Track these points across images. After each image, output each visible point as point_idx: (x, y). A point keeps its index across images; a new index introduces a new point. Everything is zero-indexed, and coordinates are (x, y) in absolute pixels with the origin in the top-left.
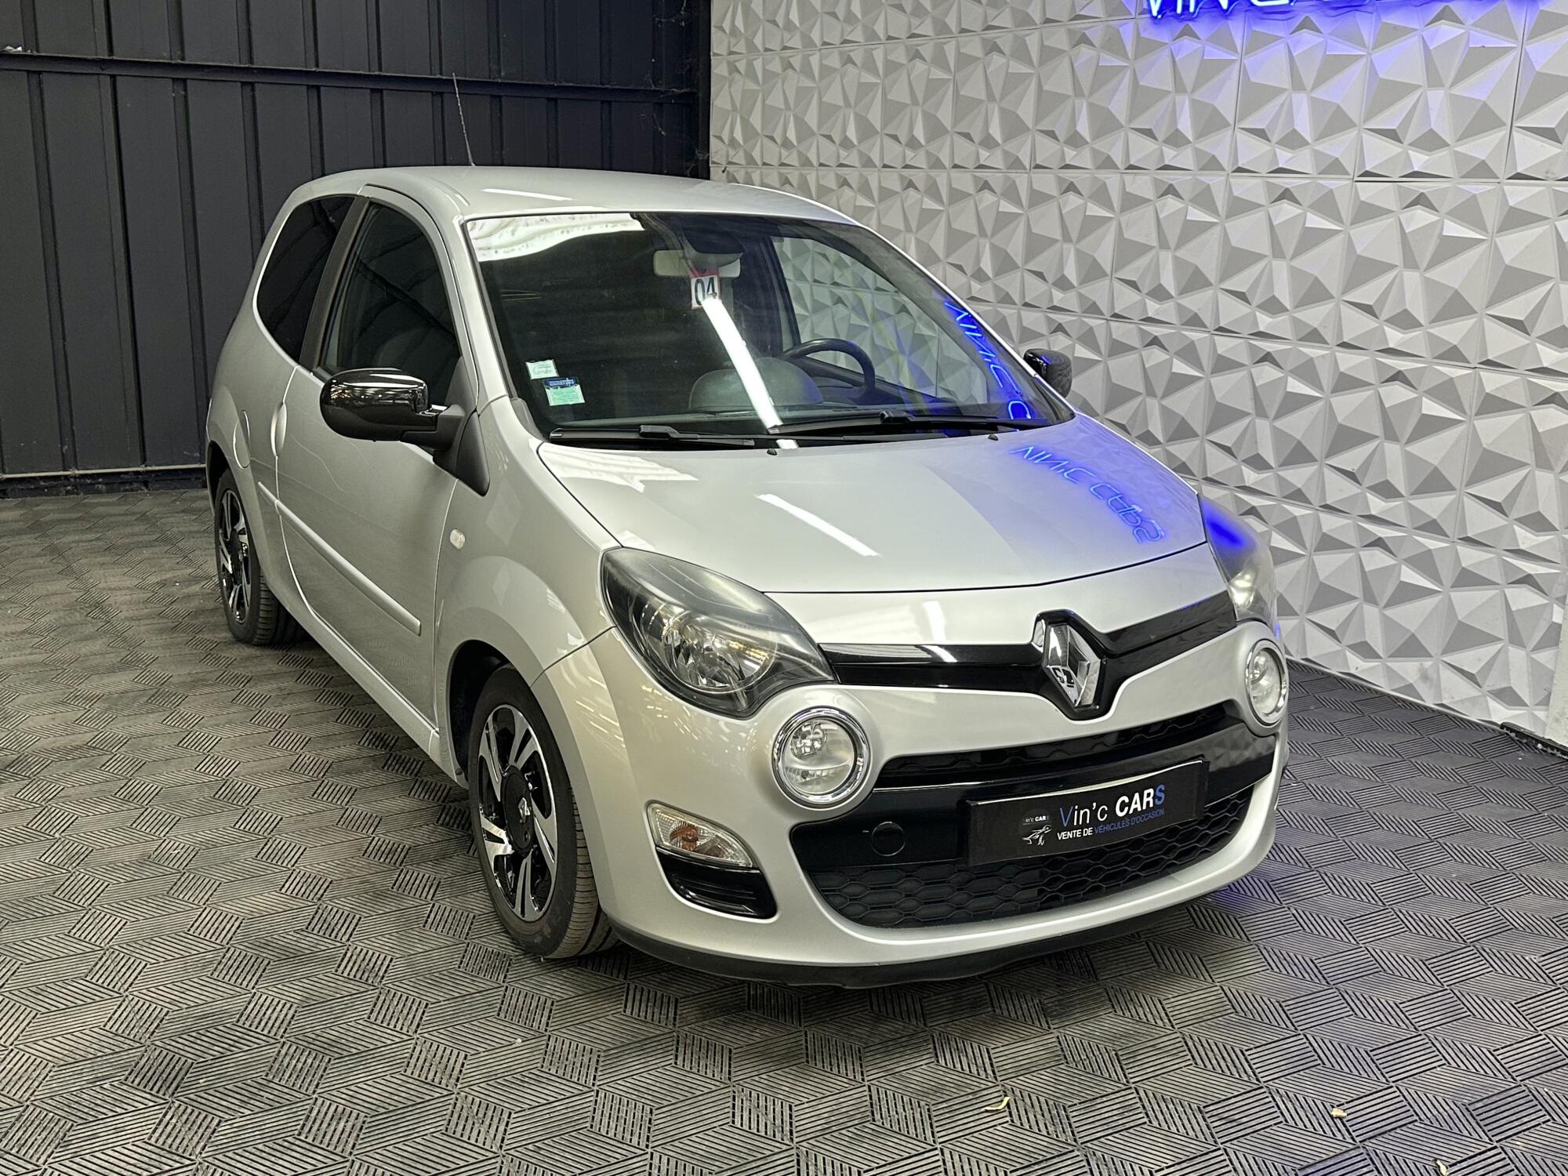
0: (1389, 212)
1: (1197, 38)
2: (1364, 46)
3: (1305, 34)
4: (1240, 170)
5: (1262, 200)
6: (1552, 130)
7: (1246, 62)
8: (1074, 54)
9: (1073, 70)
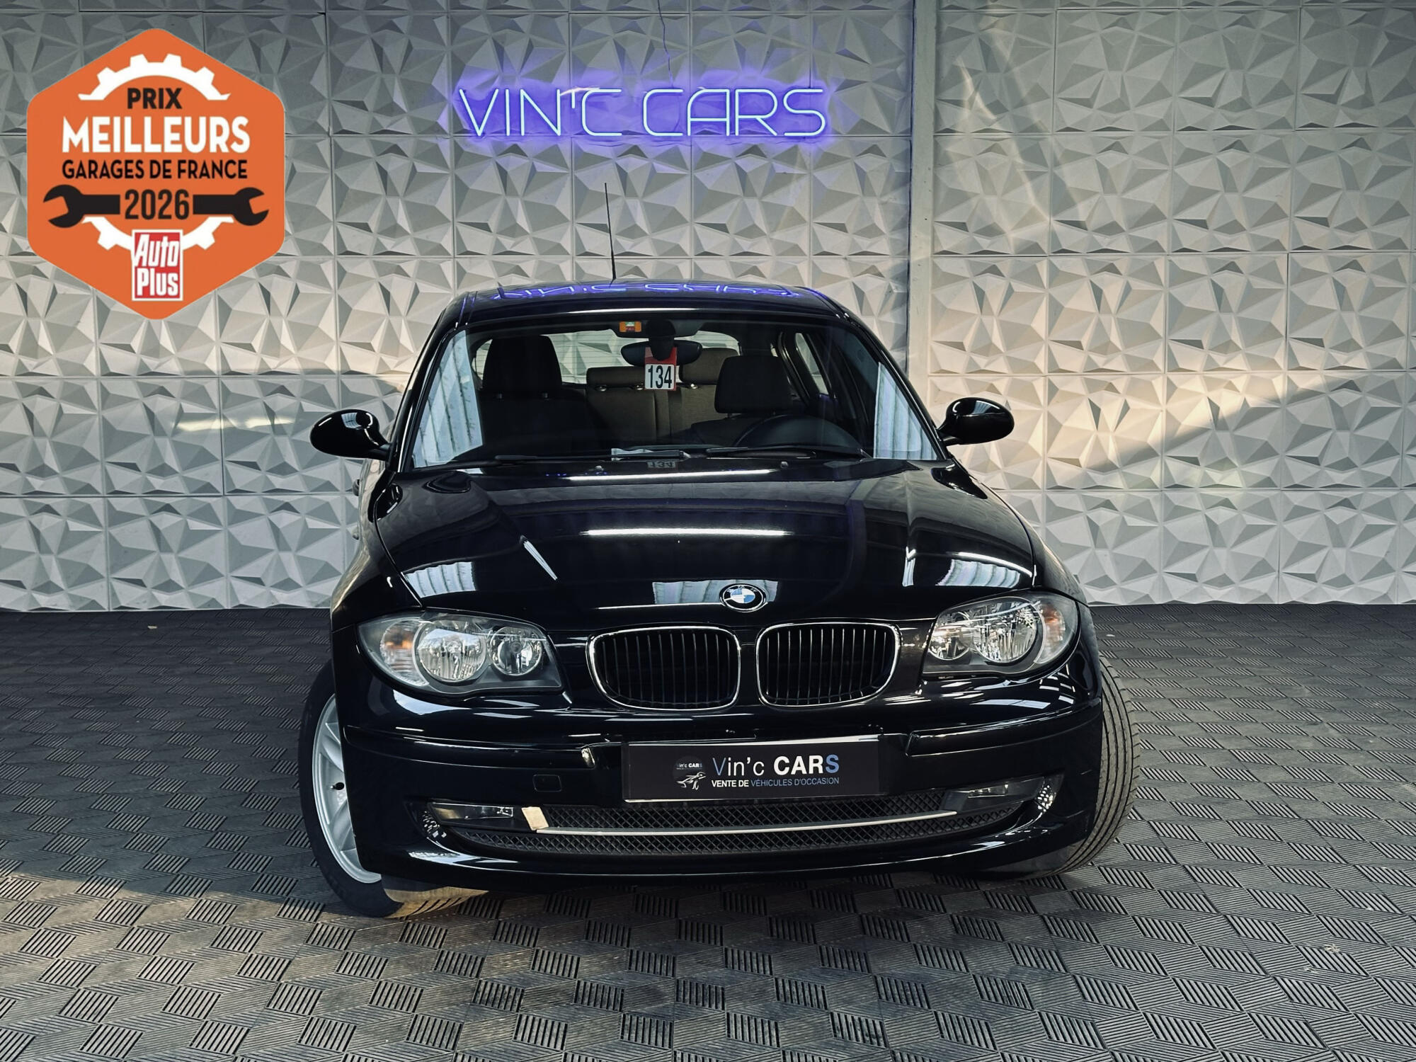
1: (524, 155)
2: (687, 168)
3: (631, 158)
4: (587, 254)
6: (843, 225)
7: (577, 175)
8: (382, 161)
9: (384, 174)
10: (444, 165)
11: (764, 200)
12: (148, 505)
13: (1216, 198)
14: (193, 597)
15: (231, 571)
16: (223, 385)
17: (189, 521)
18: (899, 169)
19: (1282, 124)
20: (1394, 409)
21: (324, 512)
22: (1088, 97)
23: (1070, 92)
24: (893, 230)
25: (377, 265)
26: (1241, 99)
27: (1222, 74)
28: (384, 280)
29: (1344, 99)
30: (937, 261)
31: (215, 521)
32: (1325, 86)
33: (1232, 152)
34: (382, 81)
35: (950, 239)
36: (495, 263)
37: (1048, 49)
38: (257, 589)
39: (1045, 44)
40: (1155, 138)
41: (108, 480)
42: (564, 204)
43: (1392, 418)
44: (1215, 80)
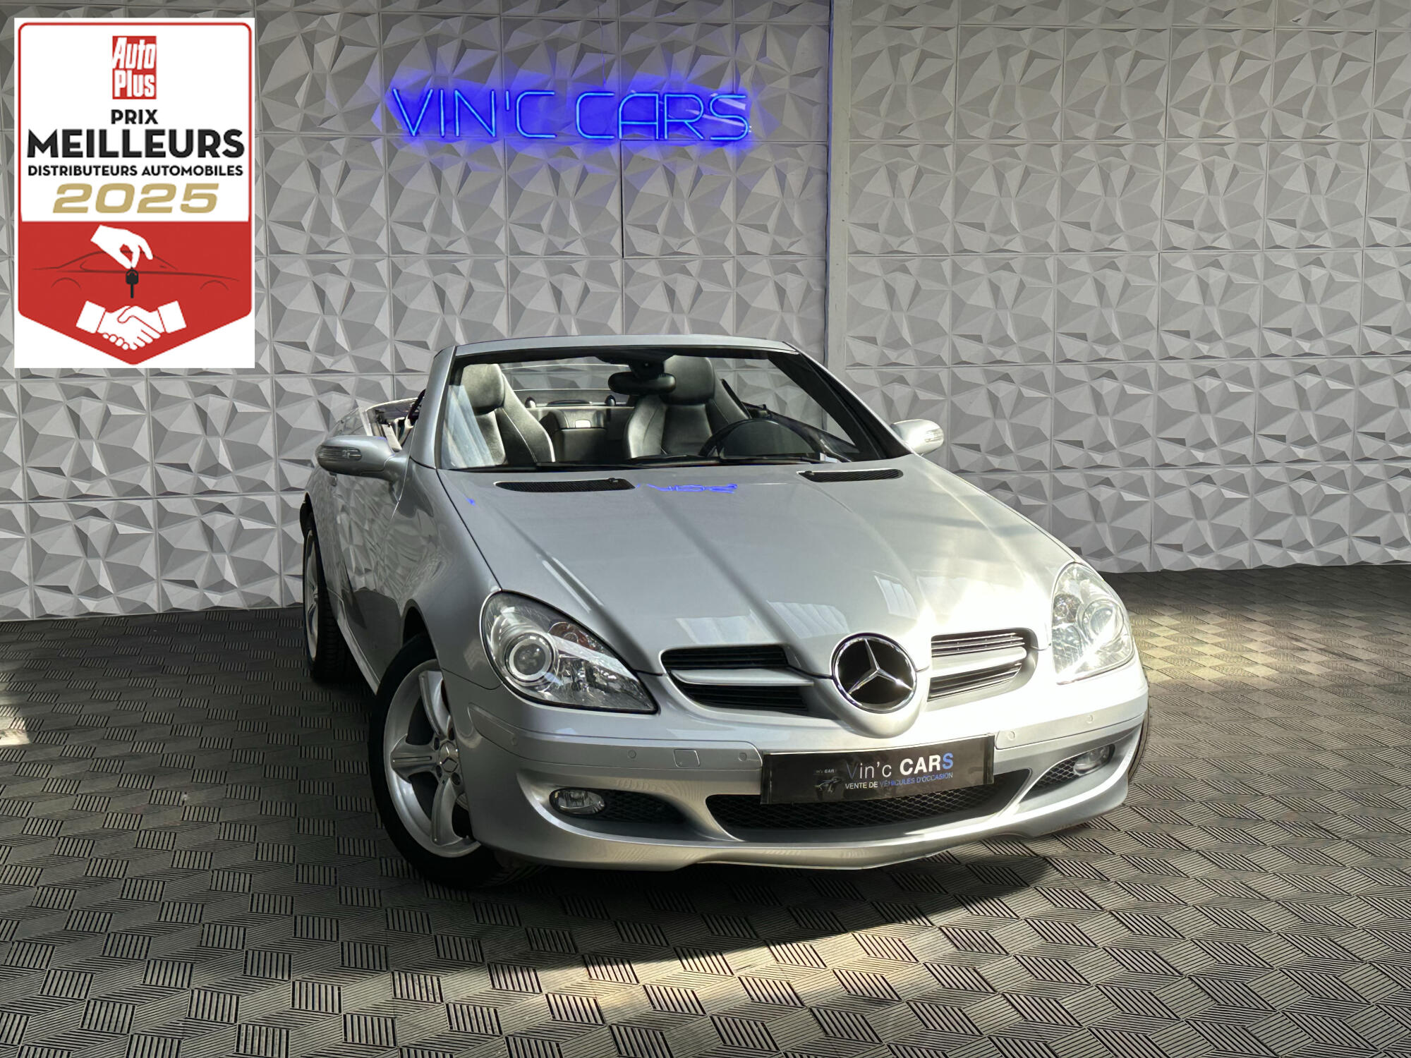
1: (459, 154)
2: (616, 170)
4: (522, 254)
5: (543, 274)
8: (315, 159)
9: (315, 171)
10: (378, 164)
12: (73, 509)
14: (121, 602)
15: (161, 575)
16: (151, 385)
17: (119, 526)
21: (260, 512)
24: (810, 231)
25: (311, 263)
28: (319, 279)
30: (853, 260)
31: (145, 524)
35: (864, 240)
36: (431, 264)
38: (190, 593)
41: (29, 484)
42: (498, 203)
43: (1246, 402)
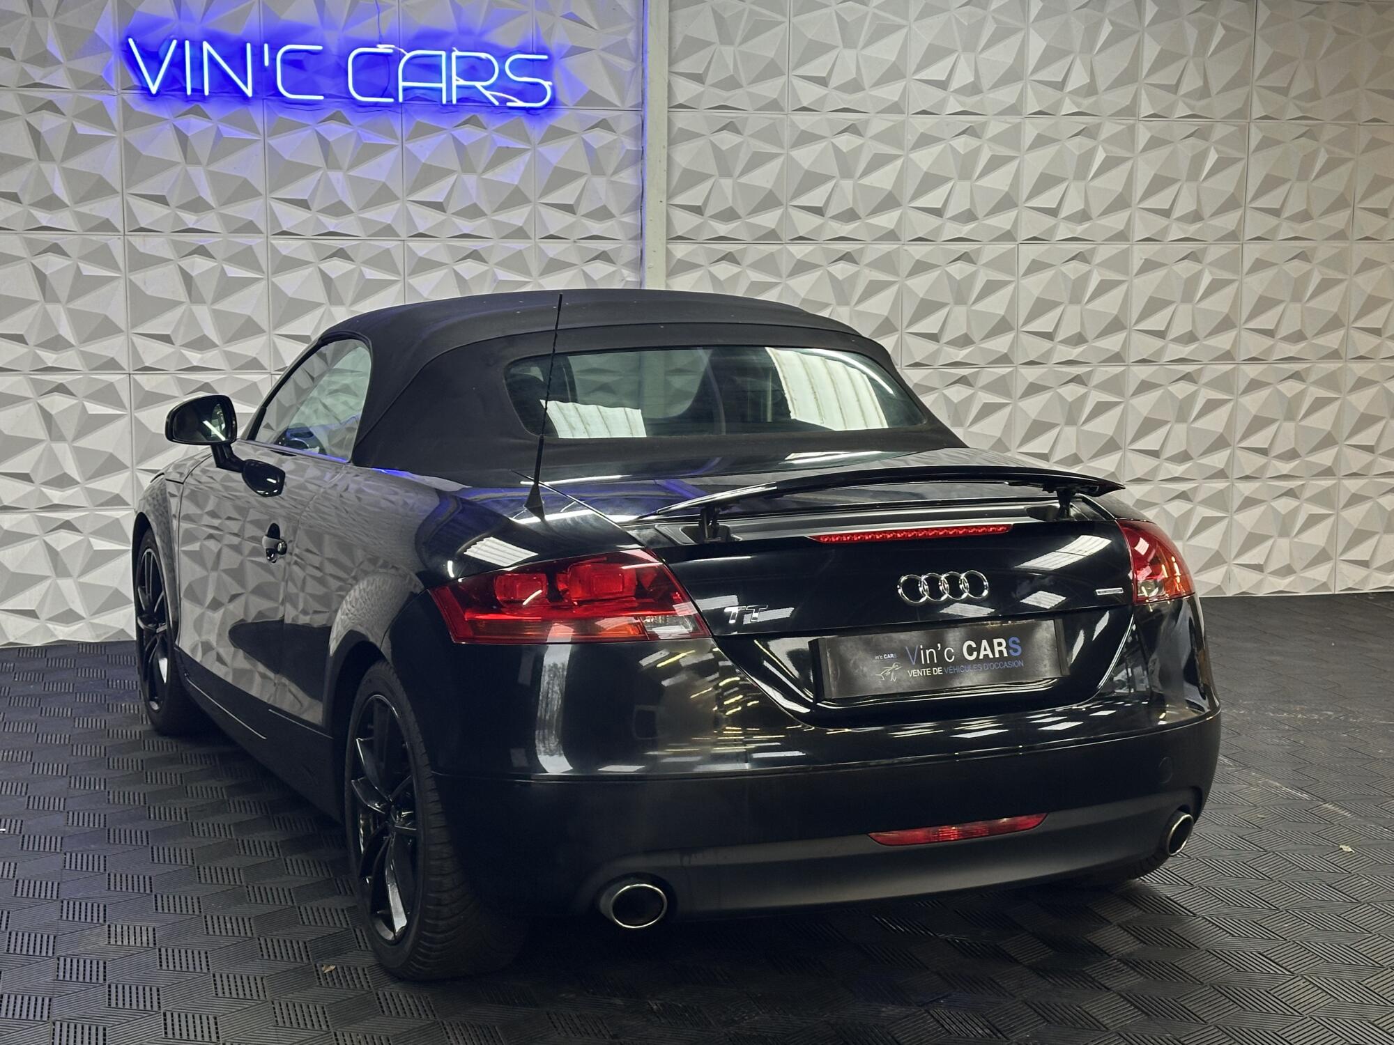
0: (441, 264)
1: (209, 118)
2: (397, 139)
3: (334, 125)
4: (284, 233)
5: (310, 258)
6: (571, 206)
7: (270, 142)
8: (33, 119)
9: (36, 135)
10: (113, 128)
11: (484, 177)
13: (950, 185)
18: (630, 145)
19: (1013, 110)
20: (1116, 404)
22: (824, 75)
23: (808, 70)
24: (624, 213)
25: (30, 243)
26: (973, 82)
27: (956, 55)
28: (38, 261)
29: (1070, 87)
30: (669, 246)
32: (1053, 73)
33: (963, 138)
34: (33, 24)
35: (684, 222)
36: (176, 245)
37: (781, 23)
39: (779, 18)
40: (892, 121)
42: (256, 175)
43: (1115, 413)
44: (947, 63)
